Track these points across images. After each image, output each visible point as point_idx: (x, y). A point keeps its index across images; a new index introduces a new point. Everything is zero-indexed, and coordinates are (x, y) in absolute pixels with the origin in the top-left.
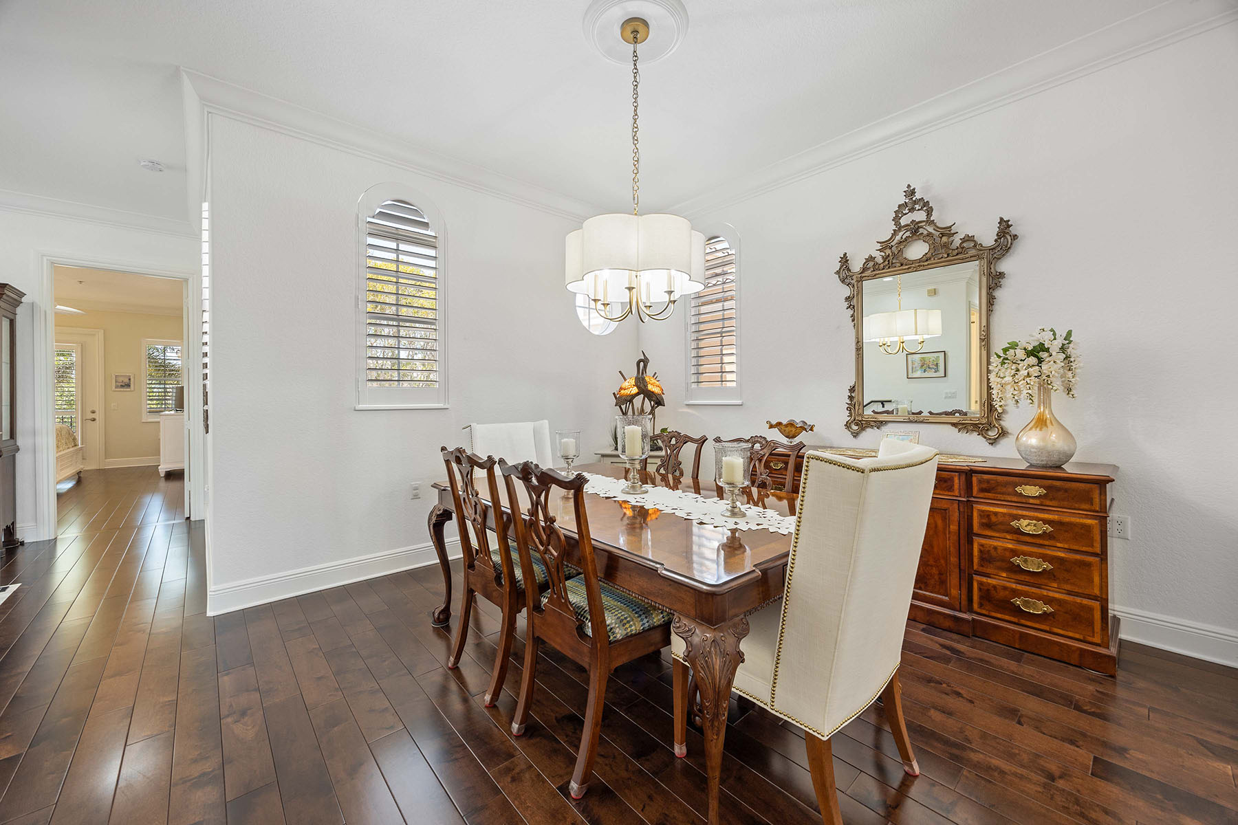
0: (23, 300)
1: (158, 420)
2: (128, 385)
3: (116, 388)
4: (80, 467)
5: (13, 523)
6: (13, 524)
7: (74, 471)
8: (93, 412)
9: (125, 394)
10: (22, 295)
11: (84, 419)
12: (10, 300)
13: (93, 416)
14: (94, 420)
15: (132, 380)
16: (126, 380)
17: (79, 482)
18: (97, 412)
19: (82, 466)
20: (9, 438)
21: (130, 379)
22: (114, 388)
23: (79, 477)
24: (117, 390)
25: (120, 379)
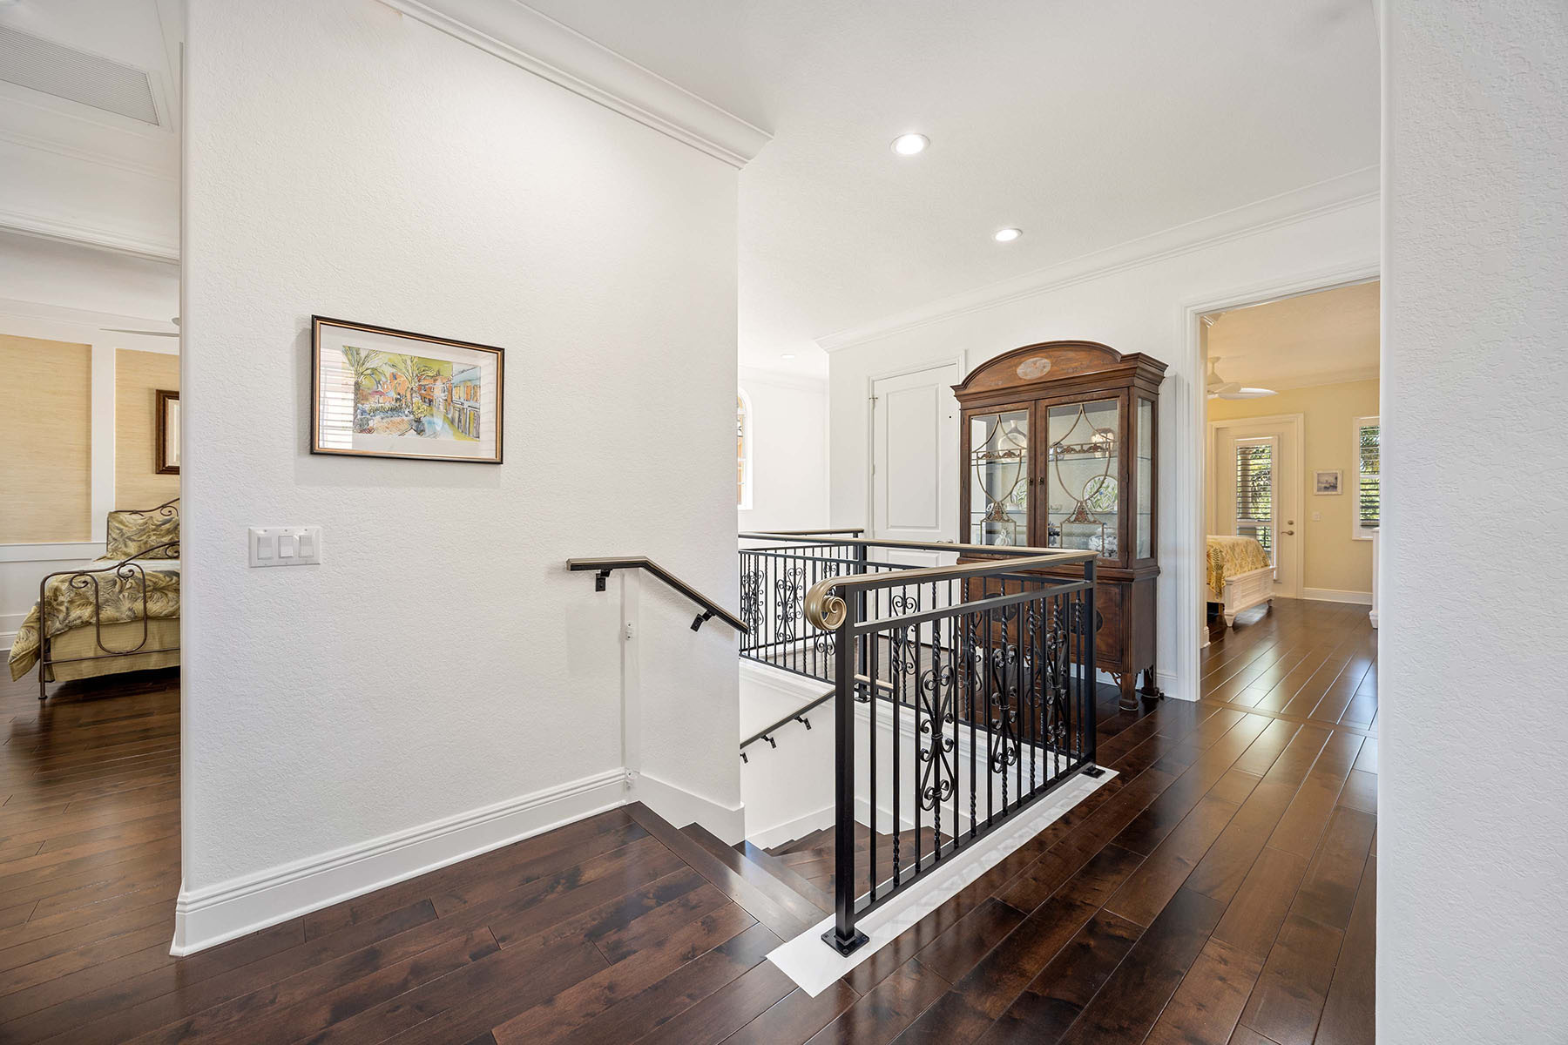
0: (1166, 374)
1: (1370, 537)
2: (1334, 487)
3: (1318, 491)
4: (1270, 594)
5: (1152, 666)
6: (1152, 668)
7: (1261, 599)
8: (1291, 523)
9: (1330, 499)
10: (1163, 367)
11: (1281, 531)
12: (1150, 376)
13: (1290, 528)
14: (1292, 533)
15: (1339, 479)
16: (1332, 480)
17: (1270, 613)
18: (1295, 524)
19: (1273, 594)
20: (1149, 556)
21: (1336, 478)
22: (1315, 491)
23: (1270, 607)
24: (1320, 493)
25: (1324, 479)
